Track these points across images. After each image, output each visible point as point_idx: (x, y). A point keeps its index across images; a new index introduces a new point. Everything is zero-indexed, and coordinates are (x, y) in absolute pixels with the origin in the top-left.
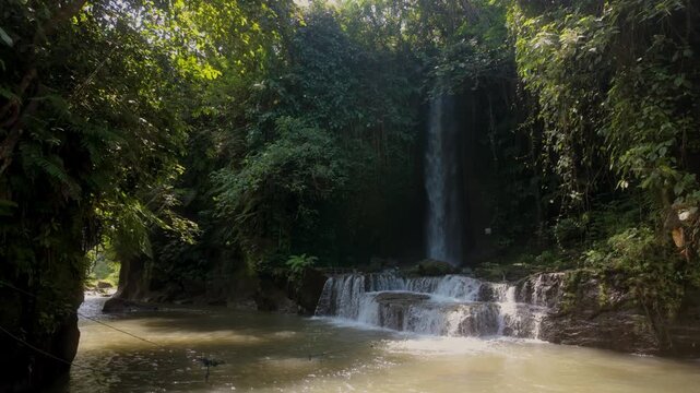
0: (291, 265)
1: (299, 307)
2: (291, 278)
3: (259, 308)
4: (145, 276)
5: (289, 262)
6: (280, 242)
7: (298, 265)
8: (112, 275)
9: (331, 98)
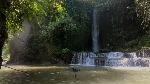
0: (63, 51)
1: (65, 62)
2: (63, 55)
3: (51, 63)
4: (18, 57)
5: (62, 50)
6: (58, 46)
7: (65, 51)
8: (7, 58)
9: (72, 10)
